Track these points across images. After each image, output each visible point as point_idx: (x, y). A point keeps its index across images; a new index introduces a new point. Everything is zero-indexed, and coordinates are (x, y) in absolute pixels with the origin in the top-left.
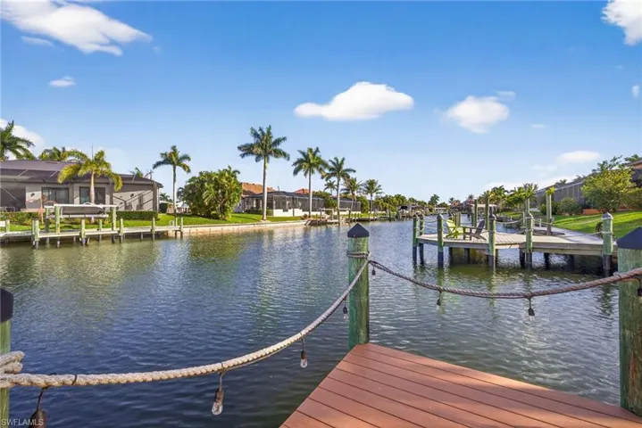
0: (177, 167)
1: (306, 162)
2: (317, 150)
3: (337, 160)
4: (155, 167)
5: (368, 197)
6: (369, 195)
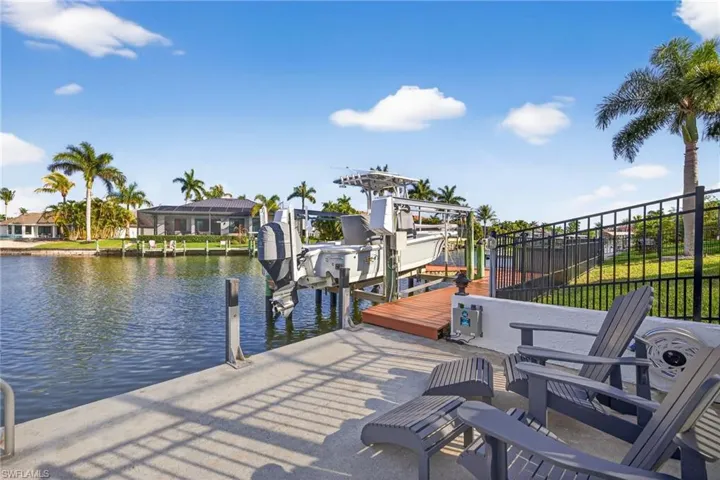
0: (306, 199)
1: (416, 192)
2: (427, 181)
3: (447, 189)
4: (289, 199)
5: (482, 223)
6: (482, 221)
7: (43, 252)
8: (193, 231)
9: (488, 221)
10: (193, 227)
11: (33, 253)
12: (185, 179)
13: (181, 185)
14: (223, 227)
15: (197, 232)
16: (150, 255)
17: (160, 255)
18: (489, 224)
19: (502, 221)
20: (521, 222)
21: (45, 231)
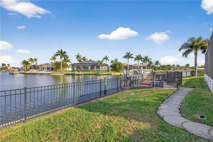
0: (107, 60)
1: (138, 58)
2: (141, 55)
3: (146, 56)
5: (156, 66)
7: (53, 74)
8: (82, 69)
9: (158, 65)
10: (82, 68)
11: (51, 74)
12: (77, 55)
13: (76, 57)
14: (89, 68)
15: (83, 69)
16: (77, 75)
17: (79, 75)
18: (159, 66)
19: (163, 65)
20: (169, 65)
21: (52, 69)
